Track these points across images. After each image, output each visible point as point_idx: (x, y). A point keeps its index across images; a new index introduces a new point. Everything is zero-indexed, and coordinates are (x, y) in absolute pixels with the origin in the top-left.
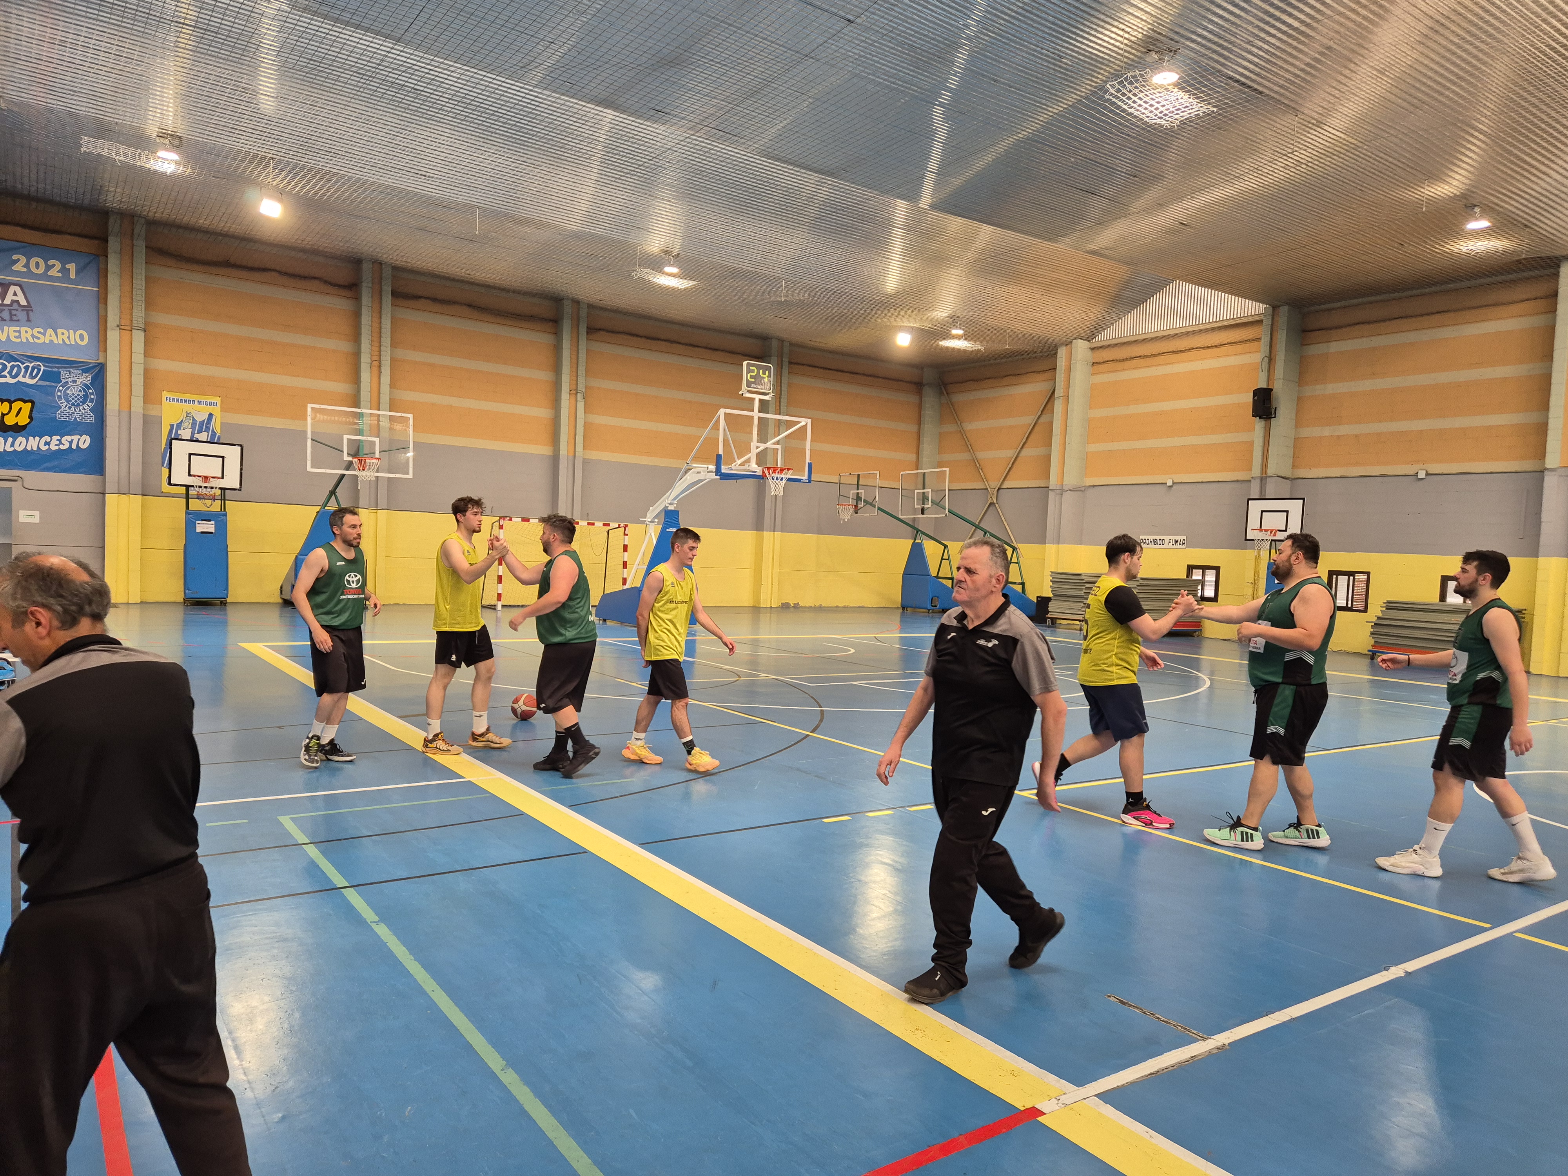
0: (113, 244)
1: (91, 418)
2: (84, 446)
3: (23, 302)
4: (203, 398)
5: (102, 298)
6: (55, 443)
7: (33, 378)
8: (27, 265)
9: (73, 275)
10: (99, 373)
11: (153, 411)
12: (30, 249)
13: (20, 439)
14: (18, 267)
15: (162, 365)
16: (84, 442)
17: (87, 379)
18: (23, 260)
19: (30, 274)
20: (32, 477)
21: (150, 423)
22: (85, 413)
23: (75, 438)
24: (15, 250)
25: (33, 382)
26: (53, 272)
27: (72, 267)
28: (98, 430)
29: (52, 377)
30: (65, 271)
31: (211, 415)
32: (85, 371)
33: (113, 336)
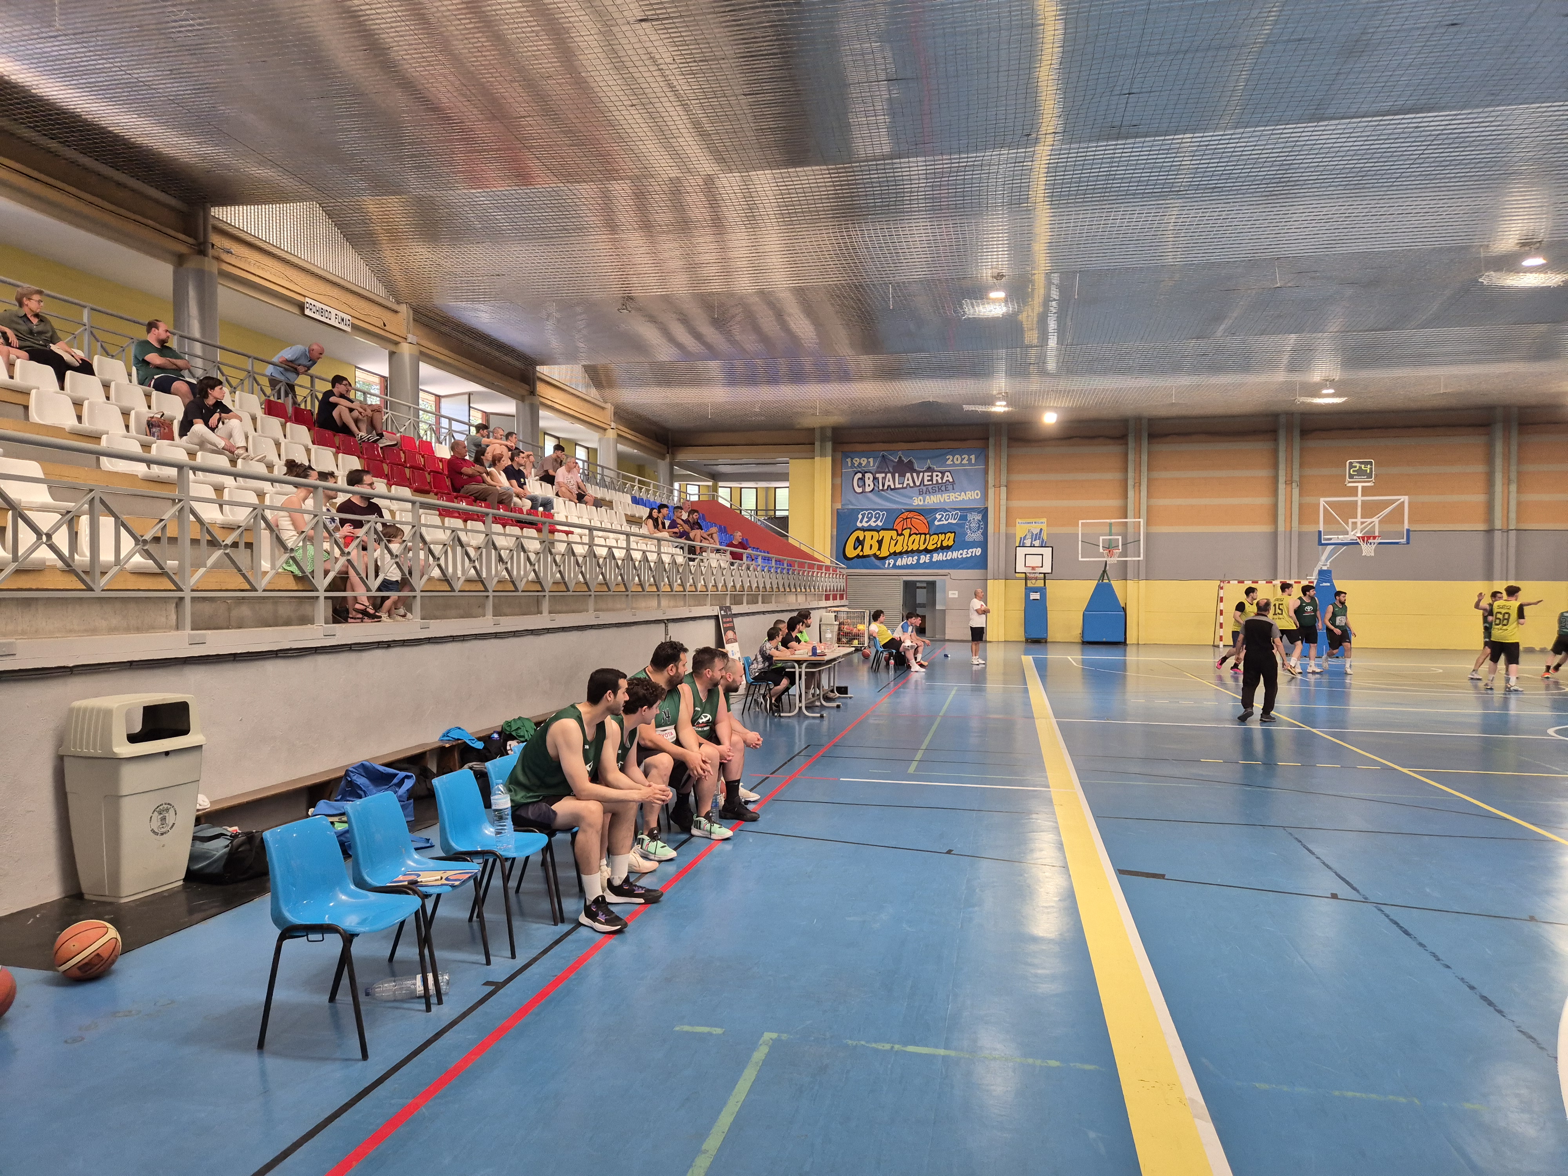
0: (991, 441)
1: (981, 538)
2: (978, 554)
3: (951, 480)
4: (1037, 520)
5: (986, 472)
6: (965, 554)
7: (955, 519)
8: (953, 460)
9: (973, 461)
10: (985, 512)
11: (1011, 530)
12: (953, 451)
13: (950, 553)
14: (949, 462)
15: (1015, 504)
16: (978, 551)
17: (979, 517)
18: (951, 457)
19: (954, 465)
20: (955, 573)
21: (1009, 537)
22: (977, 536)
23: (974, 550)
24: (947, 454)
25: (955, 522)
26: (965, 462)
27: (973, 457)
28: (984, 545)
29: (963, 518)
30: (969, 460)
31: (1041, 529)
32: (979, 513)
33: (991, 492)
